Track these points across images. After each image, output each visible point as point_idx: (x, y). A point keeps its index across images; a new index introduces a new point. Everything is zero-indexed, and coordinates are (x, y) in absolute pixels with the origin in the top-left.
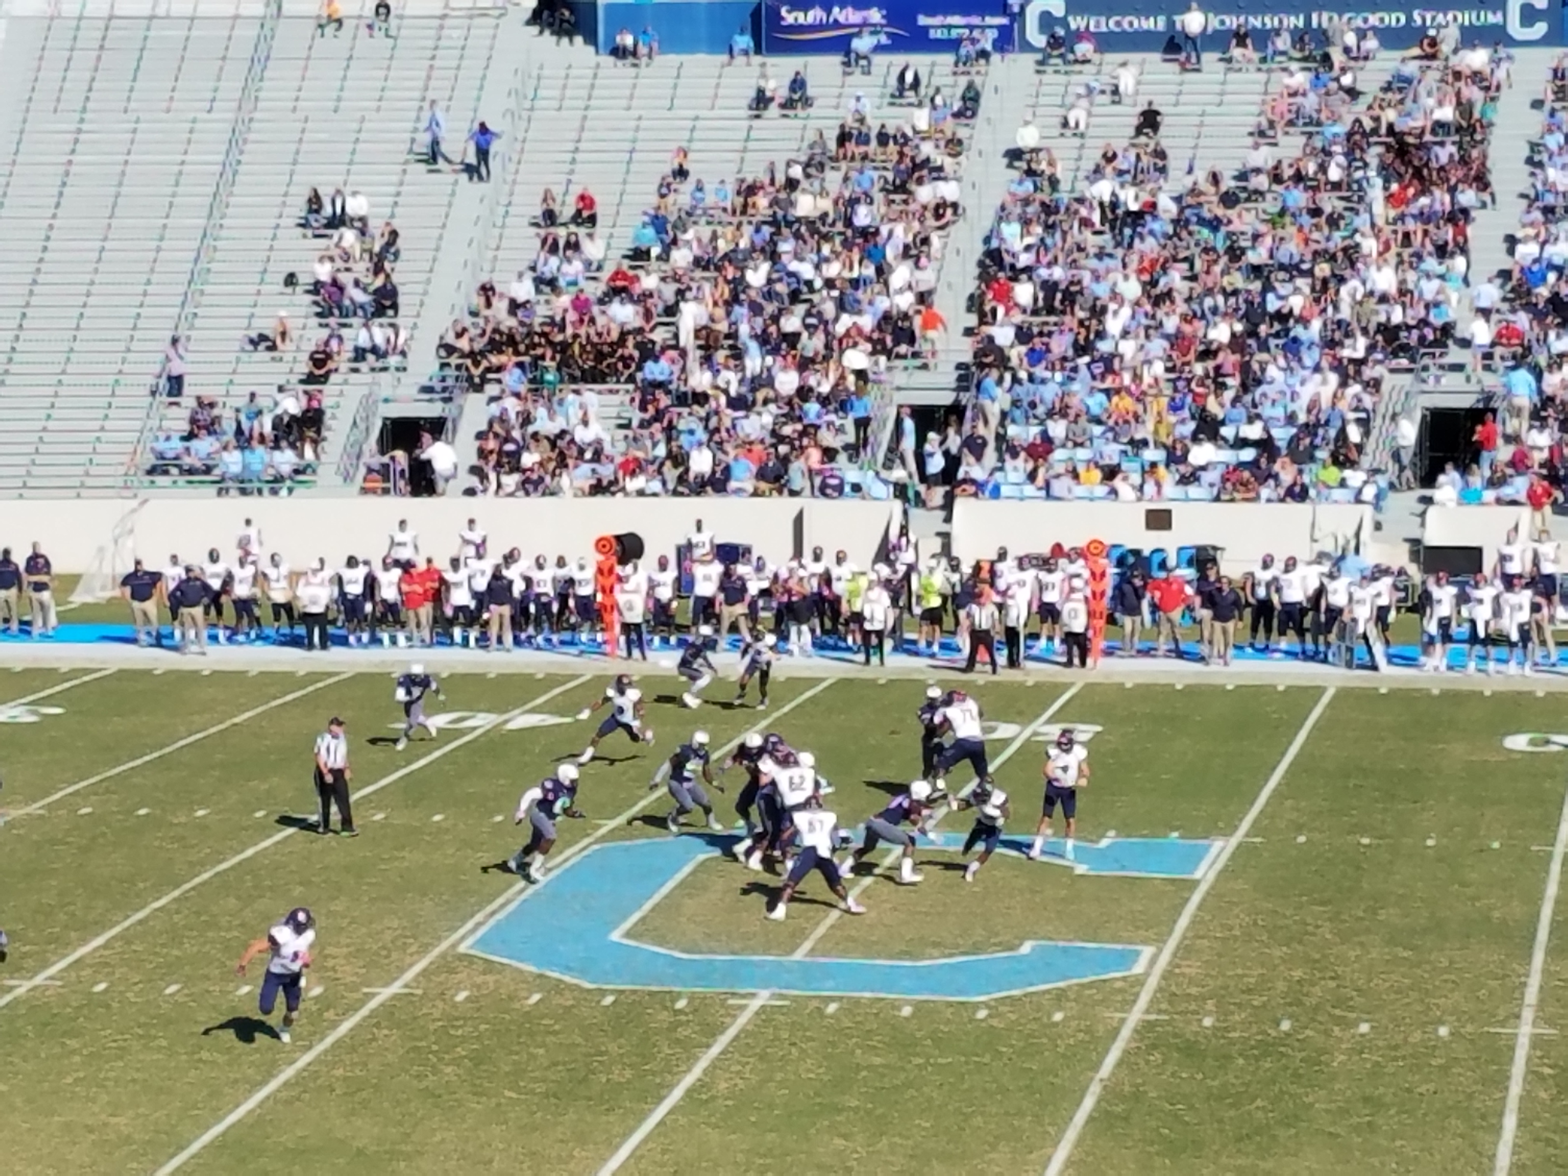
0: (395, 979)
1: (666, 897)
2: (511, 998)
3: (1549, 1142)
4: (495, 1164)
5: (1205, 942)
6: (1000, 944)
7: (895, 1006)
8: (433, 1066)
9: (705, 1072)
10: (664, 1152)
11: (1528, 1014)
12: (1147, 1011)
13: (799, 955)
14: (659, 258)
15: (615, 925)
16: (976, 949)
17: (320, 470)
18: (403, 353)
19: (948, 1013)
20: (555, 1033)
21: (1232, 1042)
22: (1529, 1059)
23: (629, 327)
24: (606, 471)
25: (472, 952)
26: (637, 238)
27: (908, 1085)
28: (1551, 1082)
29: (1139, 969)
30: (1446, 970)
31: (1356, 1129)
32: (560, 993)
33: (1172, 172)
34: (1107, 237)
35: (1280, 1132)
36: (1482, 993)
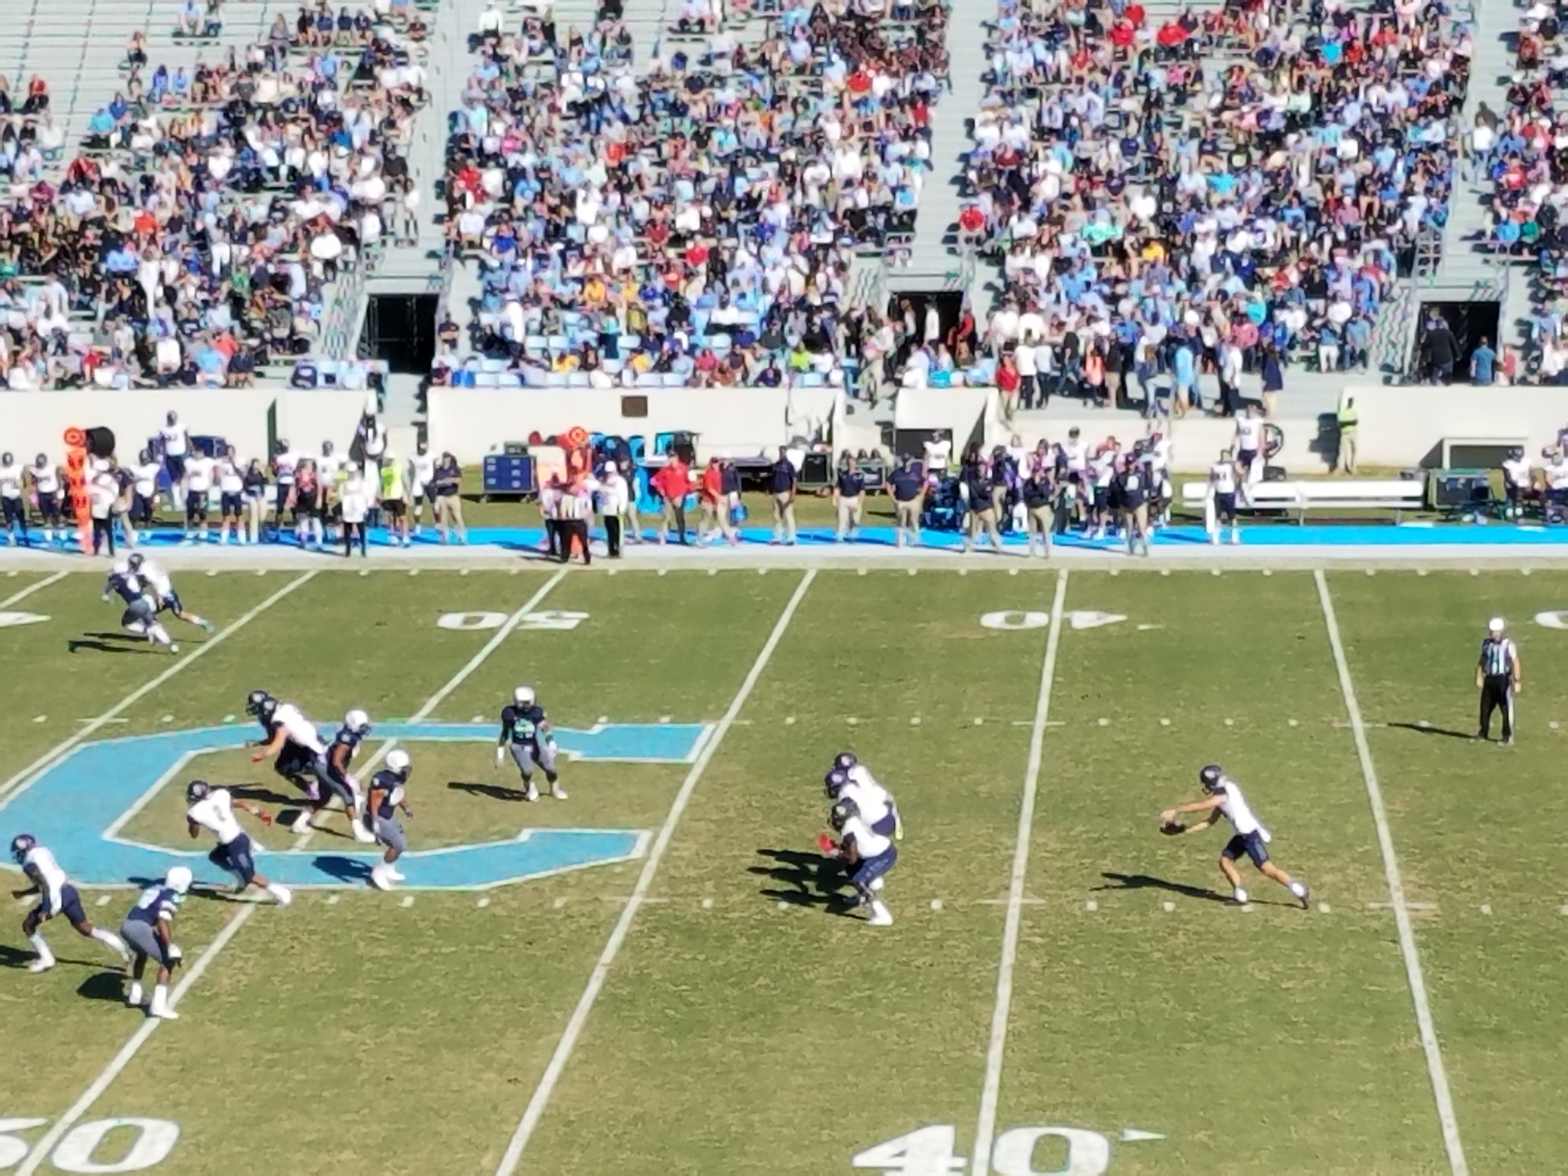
1: (159, 794)
2: (2, 901)
3: (1042, 1009)
5: (701, 824)
6: (498, 833)
7: (397, 897)
9: (207, 969)
10: (169, 1050)
11: (1017, 886)
12: (648, 895)
14: (119, 145)
15: (107, 825)
16: (474, 838)
19: (450, 903)
21: (733, 923)
22: (1020, 929)
23: (89, 216)
24: (72, 365)
26: (94, 125)
27: (413, 975)
28: (1042, 951)
29: (637, 853)
30: (936, 845)
31: (857, 1003)
33: (637, 57)
34: (573, 122)
35: (784, 1009)
36: (973, 867)
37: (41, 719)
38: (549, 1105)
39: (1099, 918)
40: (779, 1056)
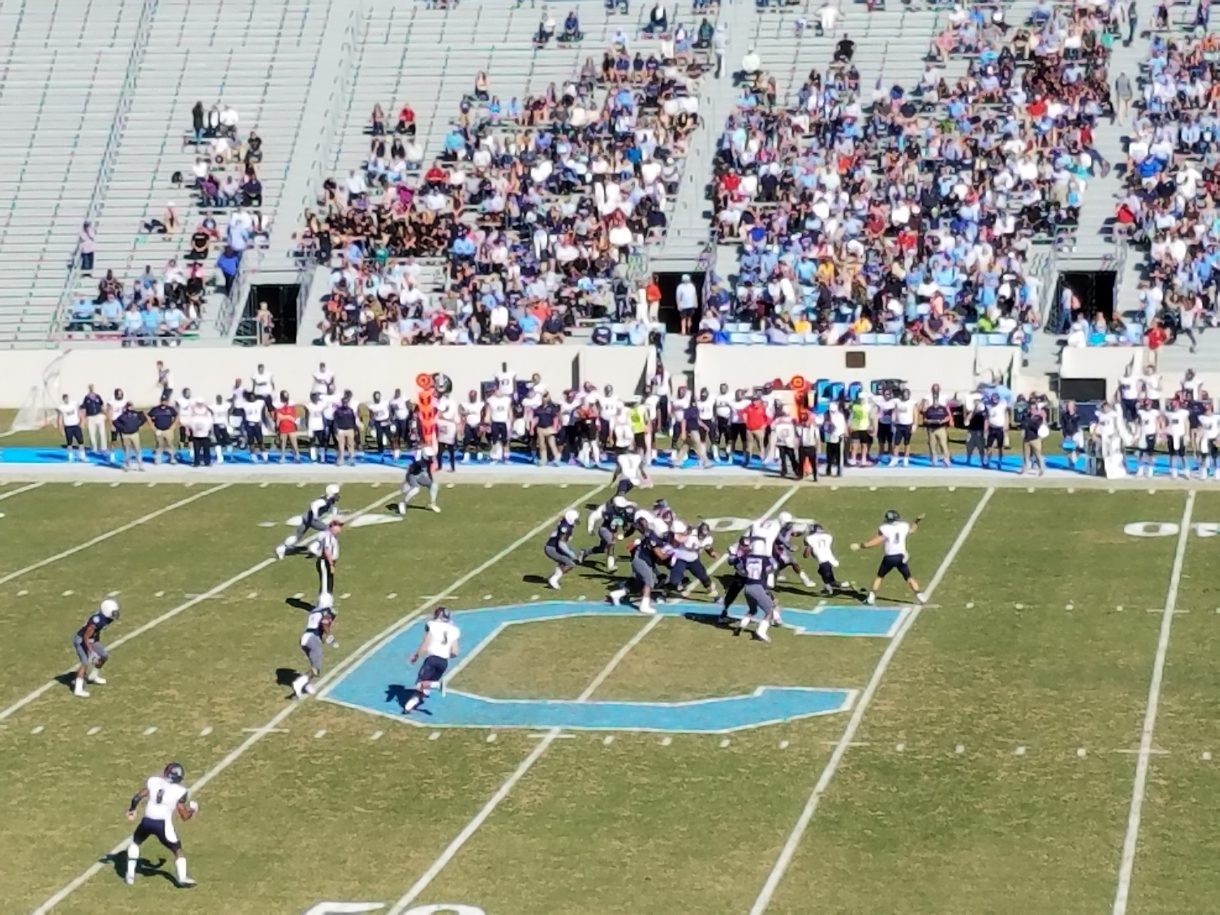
0: (269, 721)
1: (479, 655)
2: (358, 735)
3: (1164, 837)
4: (348, 864)
5: (897, 686)
6: (738, 689)
7: (658, 737)
8: (299, 788)
9: (511, 791)
10: (480, 852)
11: (1147, 739)
12: (853, 740)
13: (582, 700)
14: (465, 159)
16: (719, 693)
17: (202, 326)
18: (266, 235)
19: (699, 743)
20: (394, 762)
21: (919, 763)
22: (1148, 773)
23: (441, 213)
24: (425, 326)
25: (328, 699)
26: (447, 143)
27: (668, 798)
28: (1165, 791)
29: (846, 707)
30: (1083, 706)
31: (1016, 829)
32: (396, 730)
33: (863, 90)
34: (814, 140)
35: (957, 832)
36: (1111, 723)
37: (392, 596)
38: (771, 903)
39: (1212, 766)
40: (953, 869)
